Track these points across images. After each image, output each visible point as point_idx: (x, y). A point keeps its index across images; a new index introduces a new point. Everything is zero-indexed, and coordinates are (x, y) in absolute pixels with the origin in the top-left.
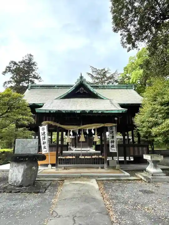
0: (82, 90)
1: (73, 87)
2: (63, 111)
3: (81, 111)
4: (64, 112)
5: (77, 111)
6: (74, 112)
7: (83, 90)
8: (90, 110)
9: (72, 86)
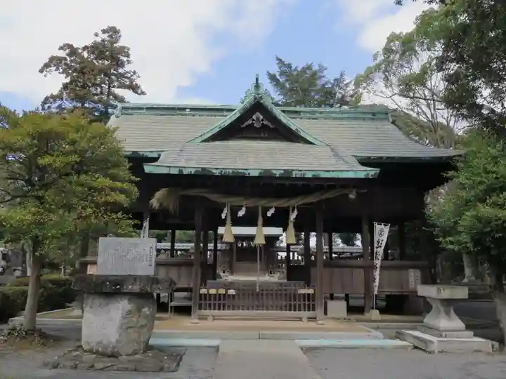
0: (258, 119)
1: (234, 112)
2: (214, 171)
3: (260, 171)
4: (217, 173)
5: (249, 171)
6: (244, 173)
7: (262, 120)
8: (284, 170)
9: (232, 110)
